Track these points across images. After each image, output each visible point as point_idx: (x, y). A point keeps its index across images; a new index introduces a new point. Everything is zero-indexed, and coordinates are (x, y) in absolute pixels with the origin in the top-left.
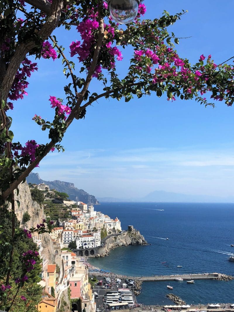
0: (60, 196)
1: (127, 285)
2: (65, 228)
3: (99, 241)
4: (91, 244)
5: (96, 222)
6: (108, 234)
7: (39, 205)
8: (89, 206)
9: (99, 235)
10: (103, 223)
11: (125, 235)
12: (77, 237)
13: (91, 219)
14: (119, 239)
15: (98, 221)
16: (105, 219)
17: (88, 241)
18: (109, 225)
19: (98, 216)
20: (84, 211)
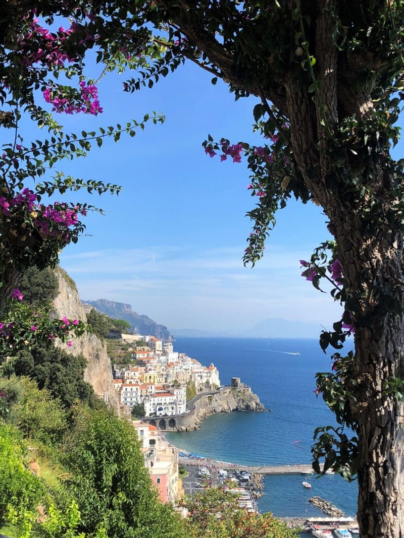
0: (115, 325)
1: (238, 480)
2: (126, 380)
3: (184, 403)
4: (170, 409)
5: (177, 371)
6: (197, 391)
7: (99, 341)
8: (165, 344)
9: (183, 393)
10: (189, 373)
11: (226, 394)
12: (147, 396)
13: (169, 366)
14: (216, 401)
15: (181, 370)
16: (192, 366)
17: (165, 403)
18: (198, 376)
19: (181, 361)
20: (157, 352)
